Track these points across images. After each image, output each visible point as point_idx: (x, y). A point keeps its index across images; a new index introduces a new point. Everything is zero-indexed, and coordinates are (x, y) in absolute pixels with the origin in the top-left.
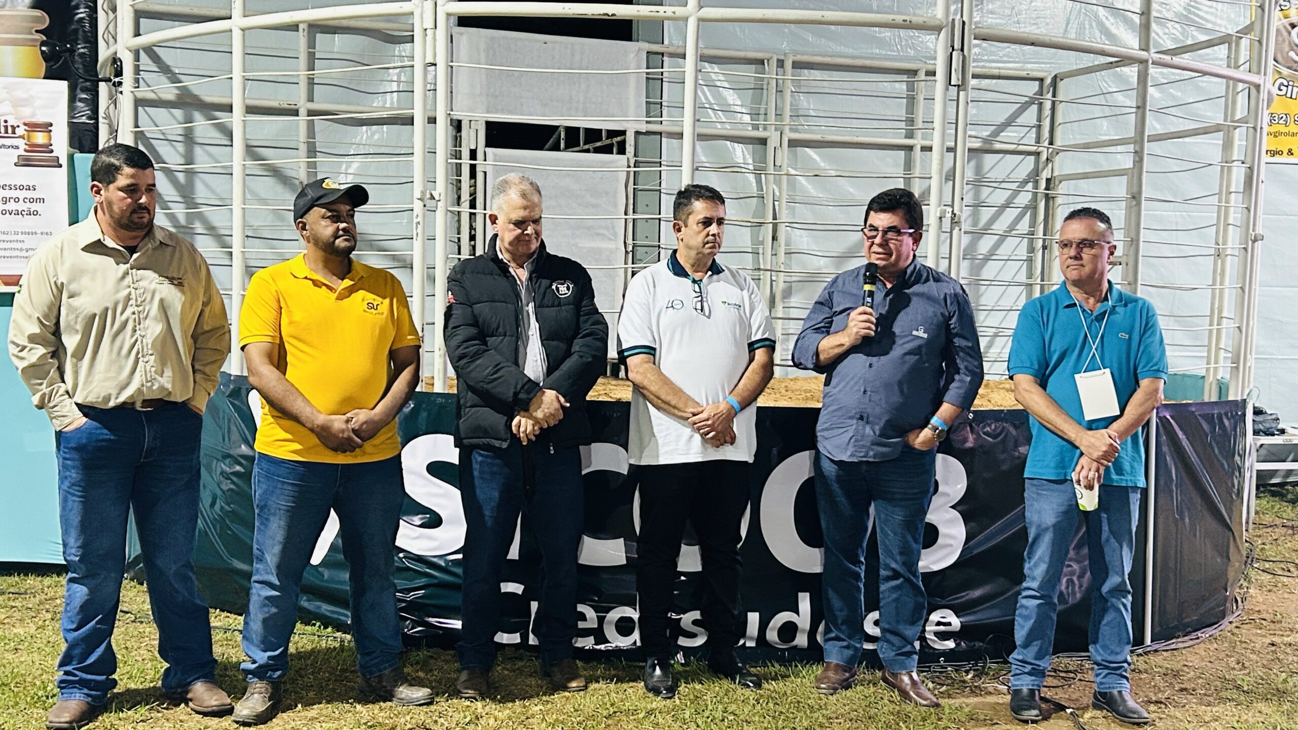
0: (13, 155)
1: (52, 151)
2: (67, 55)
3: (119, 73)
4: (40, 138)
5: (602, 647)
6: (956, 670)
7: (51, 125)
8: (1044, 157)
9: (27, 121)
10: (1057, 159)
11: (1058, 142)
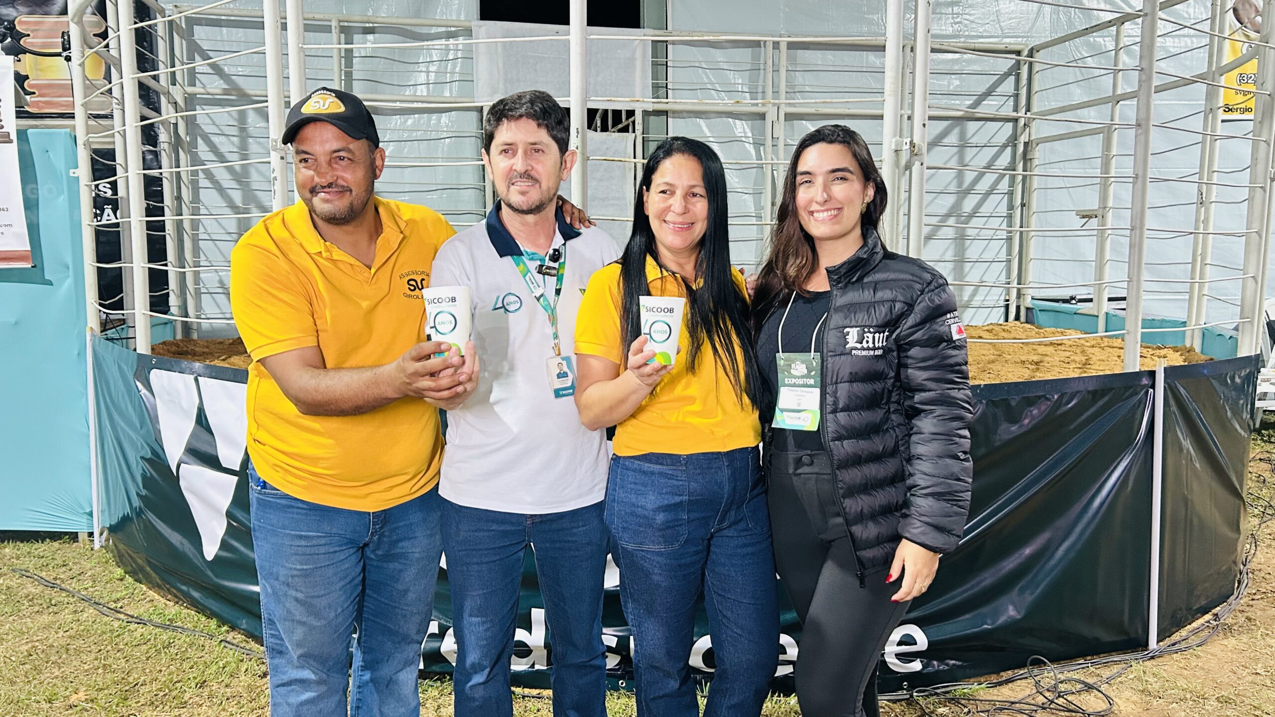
1: (4, 126)
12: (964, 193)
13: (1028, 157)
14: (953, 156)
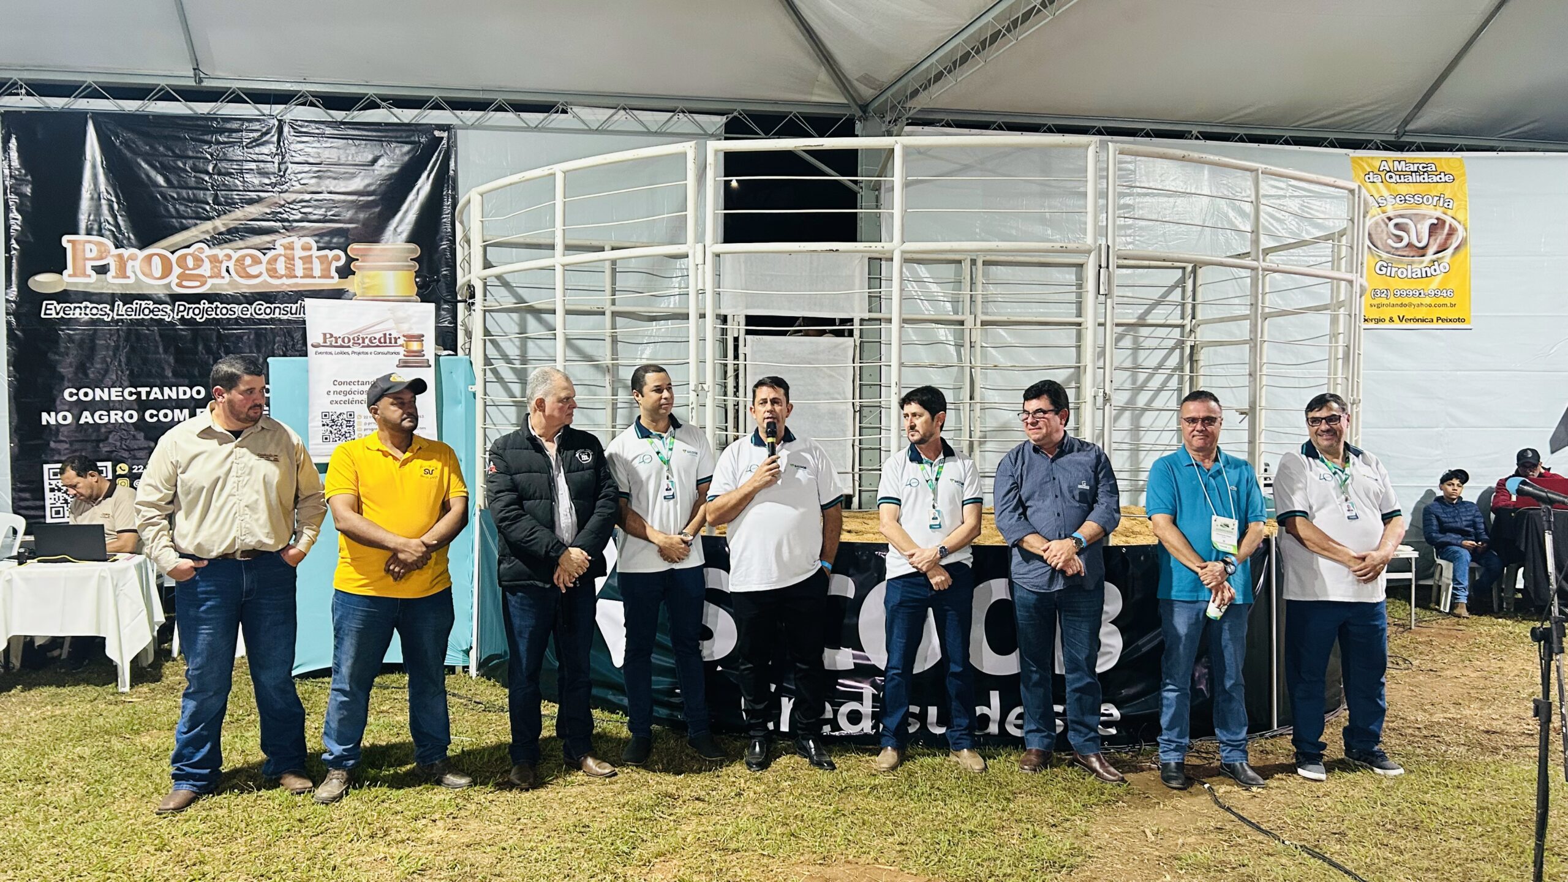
0: (395, 360)
1: (424, 355)
2: (435, 283)
3: (472, 296)
4: (415, 346)
5: (837, 733)
6: (1118, 752)
7: (423, 336)
8: (1188, 329)
9: (406, 334)
10: (1198, 330)
11: (1199, 317)
12: (1138, 390)
13: (1194, 359)
14: (1127, 358)
